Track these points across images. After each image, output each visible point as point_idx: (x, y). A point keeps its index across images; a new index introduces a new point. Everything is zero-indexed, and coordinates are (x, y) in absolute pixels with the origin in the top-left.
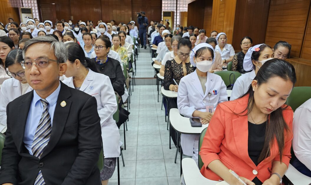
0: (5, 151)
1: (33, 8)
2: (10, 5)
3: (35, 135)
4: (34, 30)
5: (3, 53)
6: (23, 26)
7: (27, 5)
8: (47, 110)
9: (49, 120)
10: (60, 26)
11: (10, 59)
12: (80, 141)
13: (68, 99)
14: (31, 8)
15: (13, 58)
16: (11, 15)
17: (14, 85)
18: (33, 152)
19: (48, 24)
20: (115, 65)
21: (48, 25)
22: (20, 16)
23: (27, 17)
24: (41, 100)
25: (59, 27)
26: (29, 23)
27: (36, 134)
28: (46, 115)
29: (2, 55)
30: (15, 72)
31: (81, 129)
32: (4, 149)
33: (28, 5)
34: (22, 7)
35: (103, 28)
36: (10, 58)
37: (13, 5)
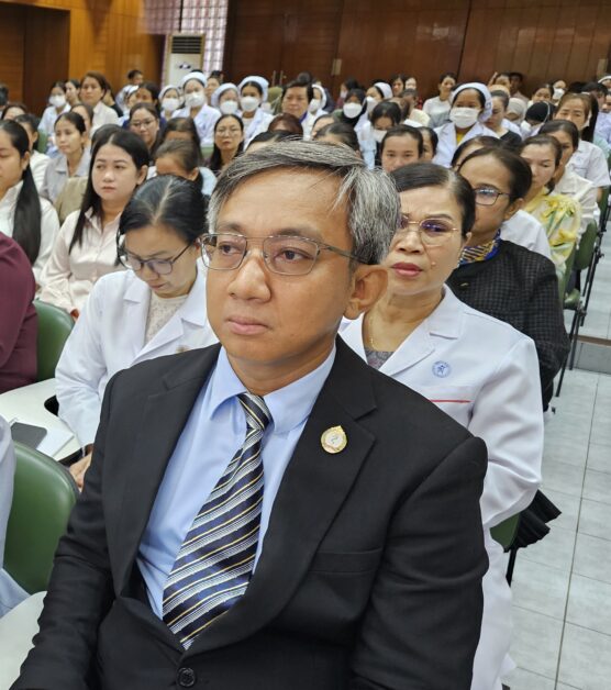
0: (67, 549)
1: (210, 34)
2: (144, 27)
3: (187, 539)
4: (202, 112)
5: (110, 181)
6: (169, 97)
7: (193, 25)
8: (257, 448)
9: (257, 498)
10: (299, 98)
11: (140, 207)
12: (373, 640)
13: (358, 420)
14: (205, 35)
15: (149, 207)
16: (138, 61)
17: (127, 297)
18: (164, 609)
19: (254, 90)
20: (530, 276)
21: (252, 95)
22: (165, 63)
23: (185, 66)
24: (242, 397)
25: (294, 102)
26: (187, 88)
27: (191, 535)
28: (251, 469)
29: (107, 185)
30: (145, 253)
31: (389, 584)
32: (64, 539)
33: (197, 24)
34: (176, 34)
35: (471, 106)
36: (141, 203)
37: (153, 24)
